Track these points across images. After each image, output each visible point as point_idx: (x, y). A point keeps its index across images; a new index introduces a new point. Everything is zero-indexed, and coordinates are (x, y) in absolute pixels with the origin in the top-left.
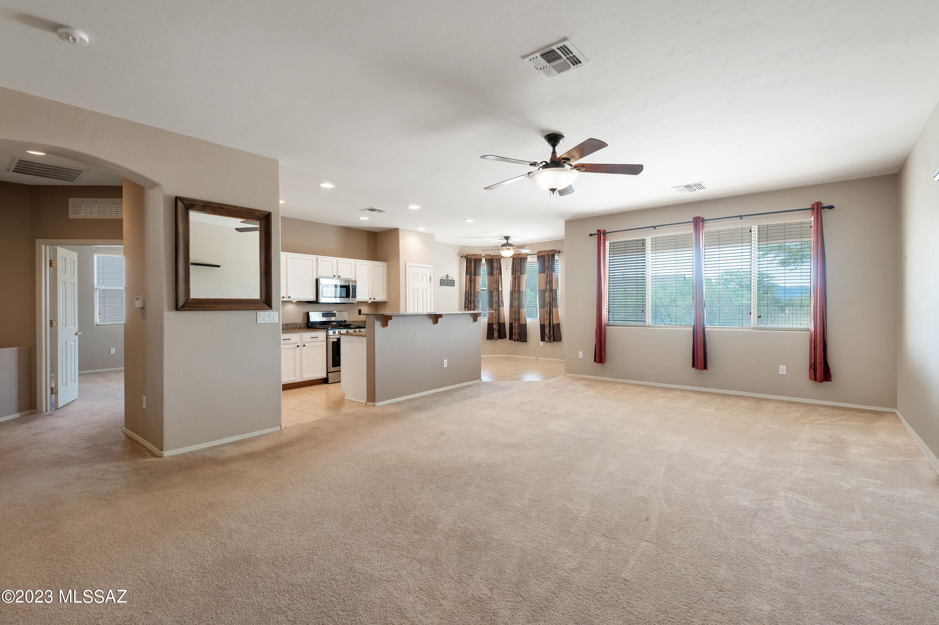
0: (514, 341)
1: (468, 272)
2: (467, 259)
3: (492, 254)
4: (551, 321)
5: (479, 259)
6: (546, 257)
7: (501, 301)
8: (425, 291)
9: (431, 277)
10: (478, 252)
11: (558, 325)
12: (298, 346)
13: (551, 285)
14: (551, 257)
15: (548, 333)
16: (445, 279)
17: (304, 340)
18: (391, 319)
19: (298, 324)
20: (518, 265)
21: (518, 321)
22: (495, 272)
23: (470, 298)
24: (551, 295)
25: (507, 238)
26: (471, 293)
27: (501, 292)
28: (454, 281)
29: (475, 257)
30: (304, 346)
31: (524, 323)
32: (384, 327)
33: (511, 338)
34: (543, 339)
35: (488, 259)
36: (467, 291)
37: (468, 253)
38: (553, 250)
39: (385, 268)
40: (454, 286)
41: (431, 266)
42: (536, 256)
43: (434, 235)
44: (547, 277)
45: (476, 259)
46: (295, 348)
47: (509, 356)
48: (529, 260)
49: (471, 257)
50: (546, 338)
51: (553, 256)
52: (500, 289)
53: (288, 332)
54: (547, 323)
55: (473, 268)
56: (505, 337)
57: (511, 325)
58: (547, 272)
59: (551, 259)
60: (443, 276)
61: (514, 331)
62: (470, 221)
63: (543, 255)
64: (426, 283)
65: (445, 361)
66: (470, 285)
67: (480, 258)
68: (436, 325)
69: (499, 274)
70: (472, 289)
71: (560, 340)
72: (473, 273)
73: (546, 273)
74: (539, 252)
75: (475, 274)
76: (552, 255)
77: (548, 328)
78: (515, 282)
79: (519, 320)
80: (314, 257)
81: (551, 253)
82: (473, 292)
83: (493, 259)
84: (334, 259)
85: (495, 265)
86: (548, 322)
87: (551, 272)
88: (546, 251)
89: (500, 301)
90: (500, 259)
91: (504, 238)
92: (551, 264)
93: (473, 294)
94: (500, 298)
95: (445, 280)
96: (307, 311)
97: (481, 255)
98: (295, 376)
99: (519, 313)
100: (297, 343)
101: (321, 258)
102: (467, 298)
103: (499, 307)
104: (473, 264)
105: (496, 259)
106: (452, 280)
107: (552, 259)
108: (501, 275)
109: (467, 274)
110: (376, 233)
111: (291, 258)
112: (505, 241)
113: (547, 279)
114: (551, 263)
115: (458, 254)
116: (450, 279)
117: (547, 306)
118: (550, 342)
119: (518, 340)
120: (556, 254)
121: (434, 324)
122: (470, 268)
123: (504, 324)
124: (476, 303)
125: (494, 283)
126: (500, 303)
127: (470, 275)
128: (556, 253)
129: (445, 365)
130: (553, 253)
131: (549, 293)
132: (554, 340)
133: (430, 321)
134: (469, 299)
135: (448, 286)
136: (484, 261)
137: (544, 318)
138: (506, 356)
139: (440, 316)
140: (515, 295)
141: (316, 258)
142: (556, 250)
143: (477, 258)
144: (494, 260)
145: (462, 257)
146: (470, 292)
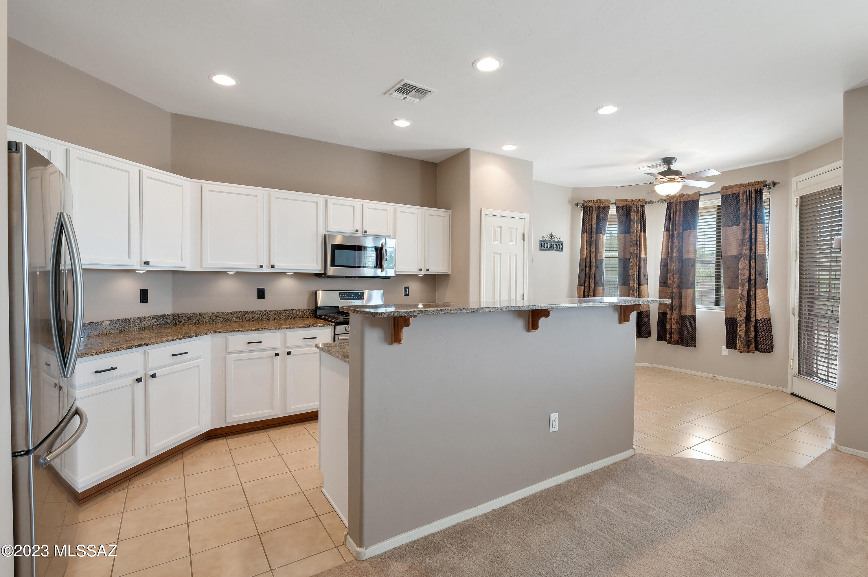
0: (670, 342)
1: (587, 229)
2: (585, 208)
3: (629, 198)
4: (753, 313)
5: (604, 207)
6: (743, 195)
7: (645, 276)
8: (513, 258)
9: (524, 234)
10: (603, 197)
11: (769, 321)
12: (277, 355)
13: (753, 248)
14: (753, 196)
15: (743, 335)
16: (547, 239)
17: (290, 343)
18: (408, 325)
19: (298, 310)
20: (680, 215)
21: (677, 310)
22: (635, 227)
23: (587, 269)
24: (753, 265)
25: (668, 161)
26: (590, 262)
27: (644, 260)
28: (562, 243)
29: (599, 203)
30: (289, 353)
31: (690, 314)
32: (391, 343)
33: (661, 337)
34: (731, 343)
35: (622, 207)
36: (583, 259)
37: (587, 199)
38: (758, 183)
39: (447, 219)
40: (562, 250)
41: (525, 215)
42: (719, 195)
43: (533, 162)
44: (744, 233)
45: (599, 208)
46: (272, 357)
47: (655, 366)
48: (702, 204)
49: (591, 204)
50: (739, 344)
51: (759, 193)
52: (643, 255)
53: (258, 330)
54: (741, 317)
55: (594, 222)
56: (649, 335)
57: (662, 316)
58: (745, 224)
59: (753, 200)
60: (545, 234)
61: (668, 327)
62: (608, 110)
63: (735, 192)
64: (516, 244)
65: (555, 416)
66: (588, 250)
67: (606, 206)
68: (533, 333)
69: (641, 232)
70: (593, 256)
71: (770, 349)
72: (594, 230)
73: (741, 225)
74: (724, 188)
75: (598, 232)
76: (756, 191)
77: (744, 326)
78: (672, 243)
79: (680, 308)
80: (320, 198)
81: (753, 188)
82: (593, 260)
83: (630, 207)
84: (357, 203)
85: (634, 215)
86: (744, 315)
87: (753, 224)
88: (742, 185)
89: (642, 275)
90: (642, 207)
91: (661, 162)
92: (754, 209)
93: (593, 264)
94: (642, 270)
95: (547, 242)
96: (314, 289)
97: (608, 201)
98: (272, 408)
99: (680, 297)
100: (277, 348)
101: (332, 200)
102: (582, 270)
103: (640, 284)
104: (594, 216)
105: (636, 206)
106: (559, 242)
107: (756, 201)
108: (645, 231)
109: (583, 232)
110: (436, 164)
111: (276, 198)
112: (664, 168)
113: (744, 237)
114: (753, 206)
115: (569, 202)
116: (556, 240)
117: (743, 285)
118: (748, 352)
119: (677, 343)
120: (765, 190)
121: (528, 331)
122: (590, 223)
123: (648, 312)
124: (598, 278)
125: (631, 246)
126: (642, 278)
127: (590, 233)
128: (765, 186)
129: (554, 427)
130: (758, 187)
131: (747, 262)
132: (757, 349)
133: (520, 324)
134: (587, 272)
135: (552, 250)
136: (613, 211)
137: (735, 307)
138: (650, 365)
139: (545, 313)
140: (671, 266)
141: (325, 199)
142: (764, 181)
143: (602, 205)
144: (633, 209)
145: (577, 205)
146: (588, 260)
